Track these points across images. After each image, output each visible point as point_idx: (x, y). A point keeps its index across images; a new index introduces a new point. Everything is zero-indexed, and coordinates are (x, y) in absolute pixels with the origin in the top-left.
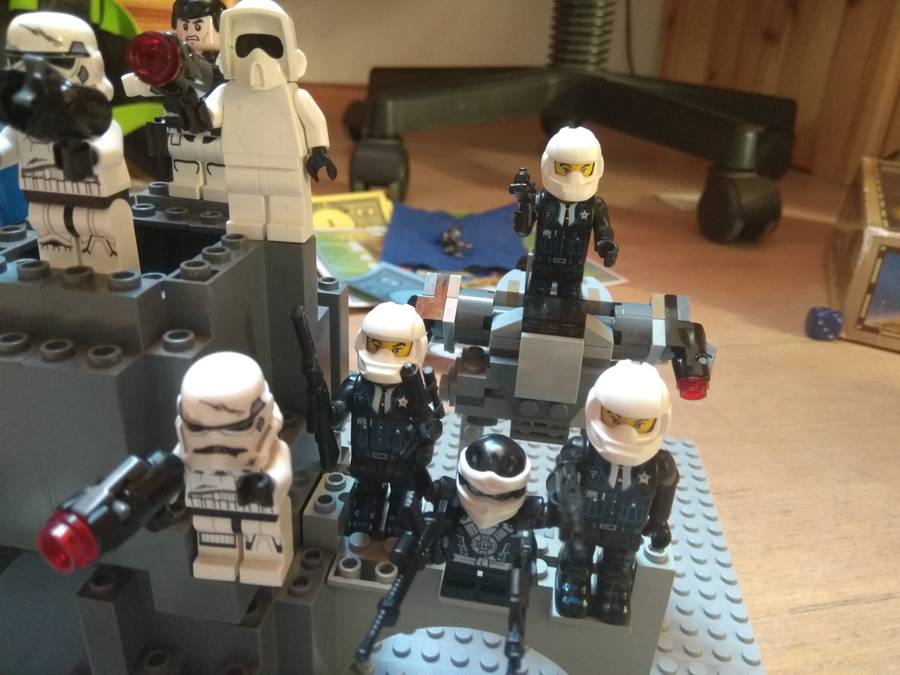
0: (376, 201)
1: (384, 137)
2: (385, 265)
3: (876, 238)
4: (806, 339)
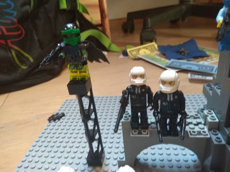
1: (148, 28)
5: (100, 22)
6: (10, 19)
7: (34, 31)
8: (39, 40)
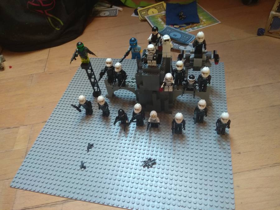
0: (162, 4)
2: (167, 26)
3: (273, 14)
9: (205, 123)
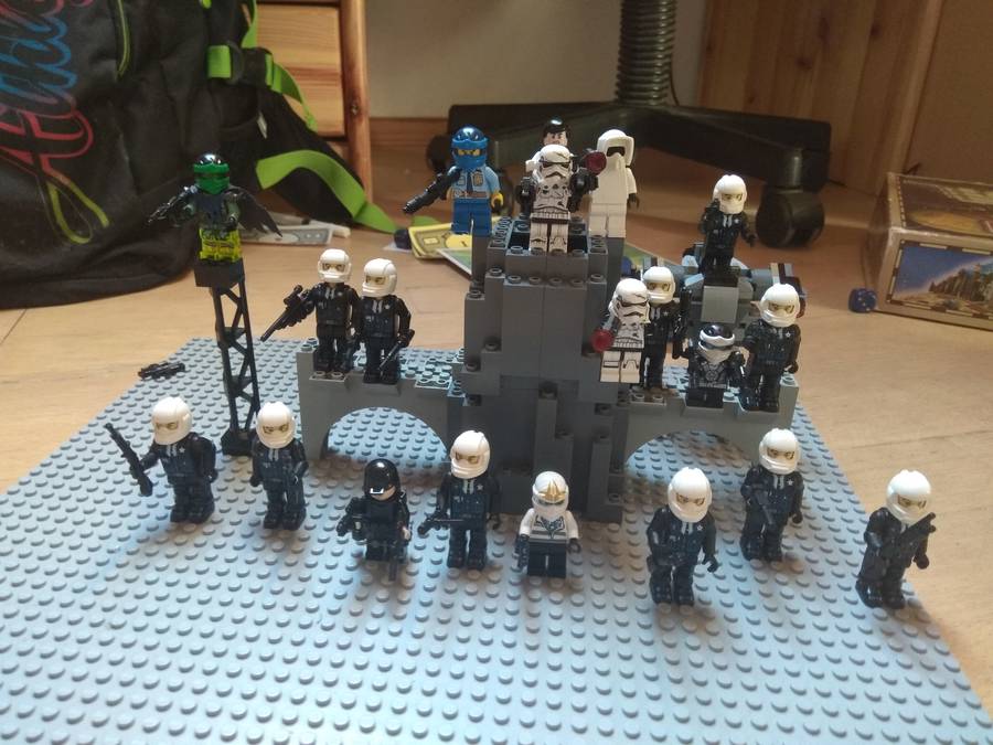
3: (897, 235)
4: (849, 312)
5: (339, 128)
6: (54, 95)
7: (121, 136)
8: (132, 164)
9: (791, 559)
